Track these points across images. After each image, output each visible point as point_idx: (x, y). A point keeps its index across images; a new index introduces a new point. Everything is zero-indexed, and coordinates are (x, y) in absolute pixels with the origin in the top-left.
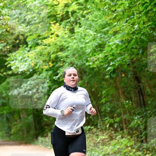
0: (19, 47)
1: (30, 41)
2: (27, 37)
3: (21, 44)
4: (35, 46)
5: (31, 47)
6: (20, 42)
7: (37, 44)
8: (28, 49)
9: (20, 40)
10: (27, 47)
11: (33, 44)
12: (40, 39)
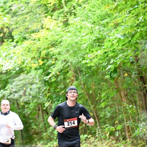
0: (3, 42)
1: (16, 35)
2: (13, 30)
3: (6, 38)
4: (22, 41)
5: (17, 42)
6: (4, 36)
7: (25, 38)
8: (14, 43)
9: (4, 33)
10: (13, 41)
11: (20, 38)
12: (28, 33)
